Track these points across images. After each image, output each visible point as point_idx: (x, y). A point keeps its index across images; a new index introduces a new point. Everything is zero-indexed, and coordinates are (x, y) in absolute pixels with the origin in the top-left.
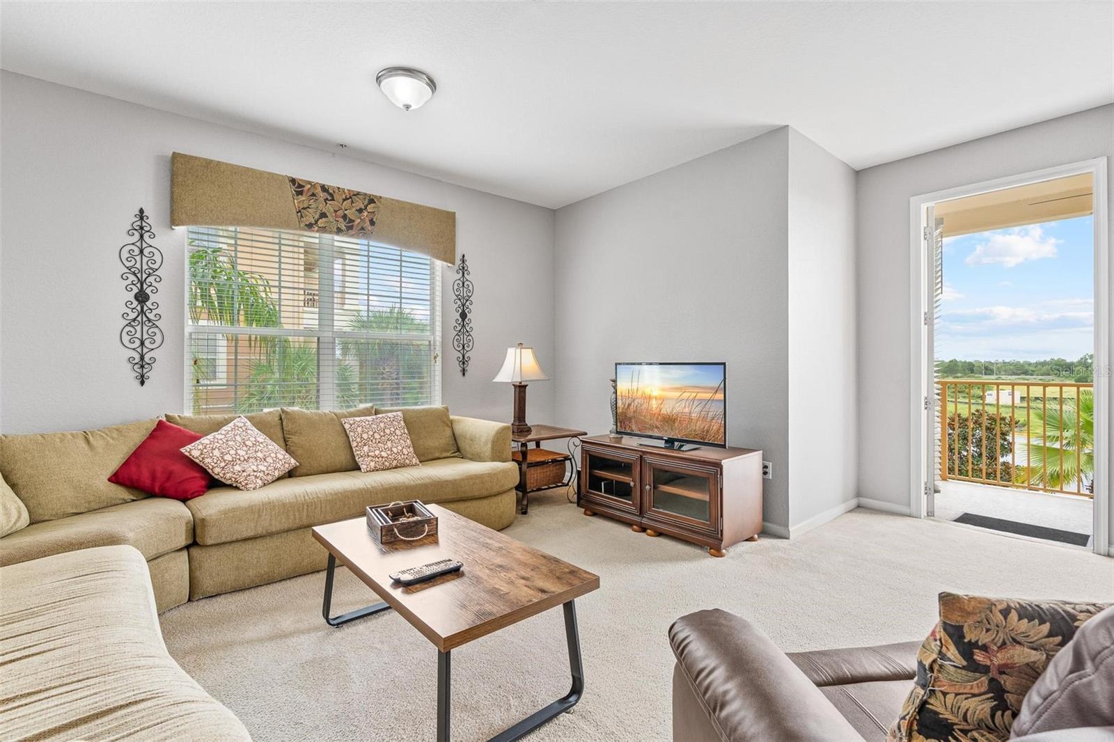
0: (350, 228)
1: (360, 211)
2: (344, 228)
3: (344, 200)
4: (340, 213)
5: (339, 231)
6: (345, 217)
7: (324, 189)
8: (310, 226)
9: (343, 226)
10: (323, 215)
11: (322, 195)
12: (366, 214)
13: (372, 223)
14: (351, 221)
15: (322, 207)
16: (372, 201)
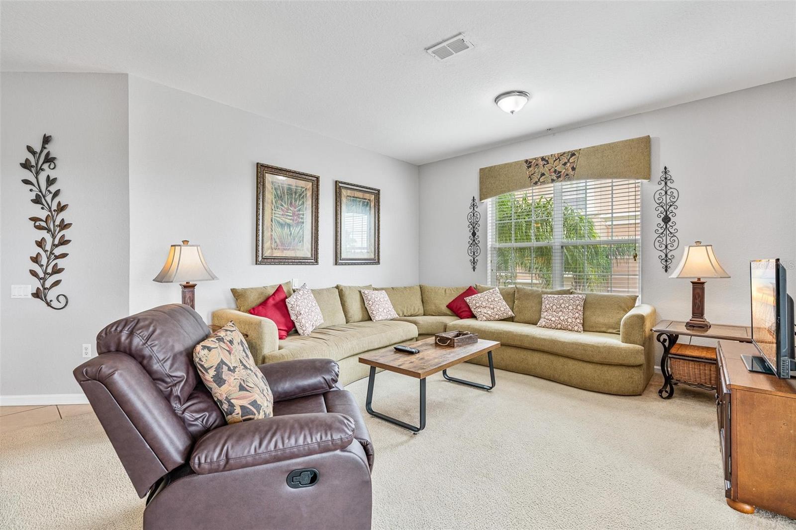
0: (559, 177)
1: (565, 164)
2: (555, 178)
3: (555, 161)
4: (553, 170)
5: (553, 181)
6: (555, 171)
7: (543, 159)
8: (536, 183)
9: (554, 176)
10: (543, 174)
11: (542, 163)
12: (568, 164)
13: (573, 169)
14: (560, 172)
15: (542, 170)
16: (573, 155)
